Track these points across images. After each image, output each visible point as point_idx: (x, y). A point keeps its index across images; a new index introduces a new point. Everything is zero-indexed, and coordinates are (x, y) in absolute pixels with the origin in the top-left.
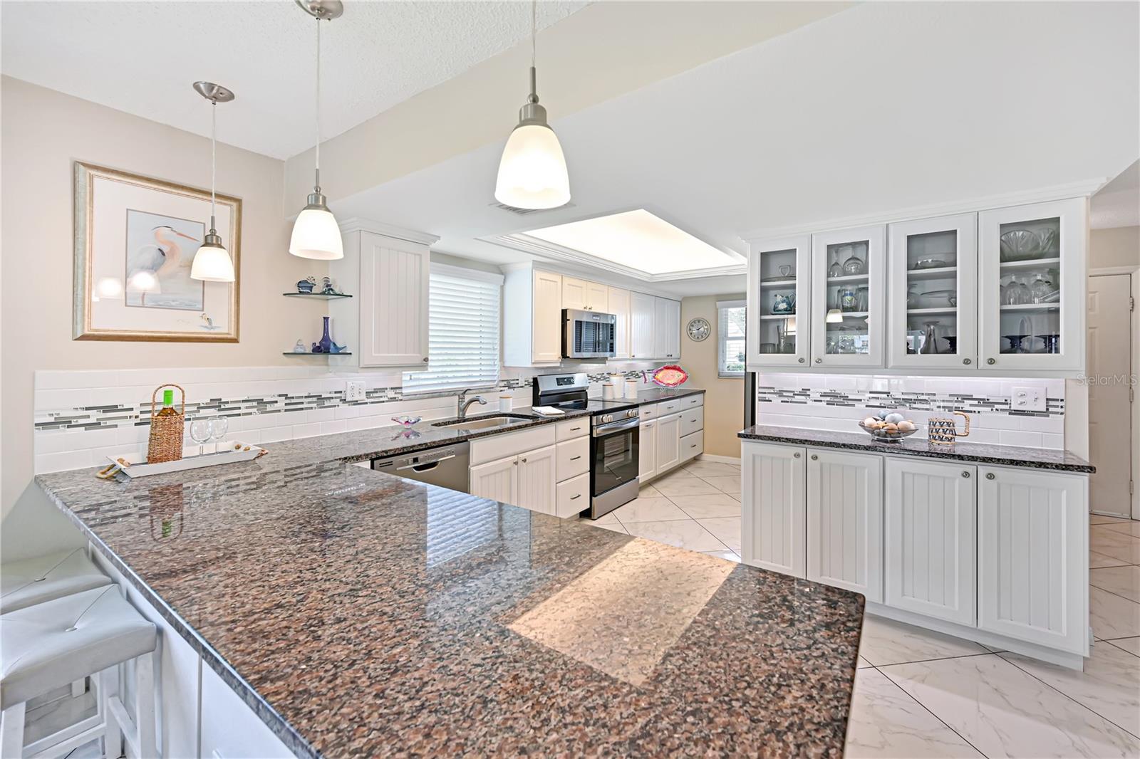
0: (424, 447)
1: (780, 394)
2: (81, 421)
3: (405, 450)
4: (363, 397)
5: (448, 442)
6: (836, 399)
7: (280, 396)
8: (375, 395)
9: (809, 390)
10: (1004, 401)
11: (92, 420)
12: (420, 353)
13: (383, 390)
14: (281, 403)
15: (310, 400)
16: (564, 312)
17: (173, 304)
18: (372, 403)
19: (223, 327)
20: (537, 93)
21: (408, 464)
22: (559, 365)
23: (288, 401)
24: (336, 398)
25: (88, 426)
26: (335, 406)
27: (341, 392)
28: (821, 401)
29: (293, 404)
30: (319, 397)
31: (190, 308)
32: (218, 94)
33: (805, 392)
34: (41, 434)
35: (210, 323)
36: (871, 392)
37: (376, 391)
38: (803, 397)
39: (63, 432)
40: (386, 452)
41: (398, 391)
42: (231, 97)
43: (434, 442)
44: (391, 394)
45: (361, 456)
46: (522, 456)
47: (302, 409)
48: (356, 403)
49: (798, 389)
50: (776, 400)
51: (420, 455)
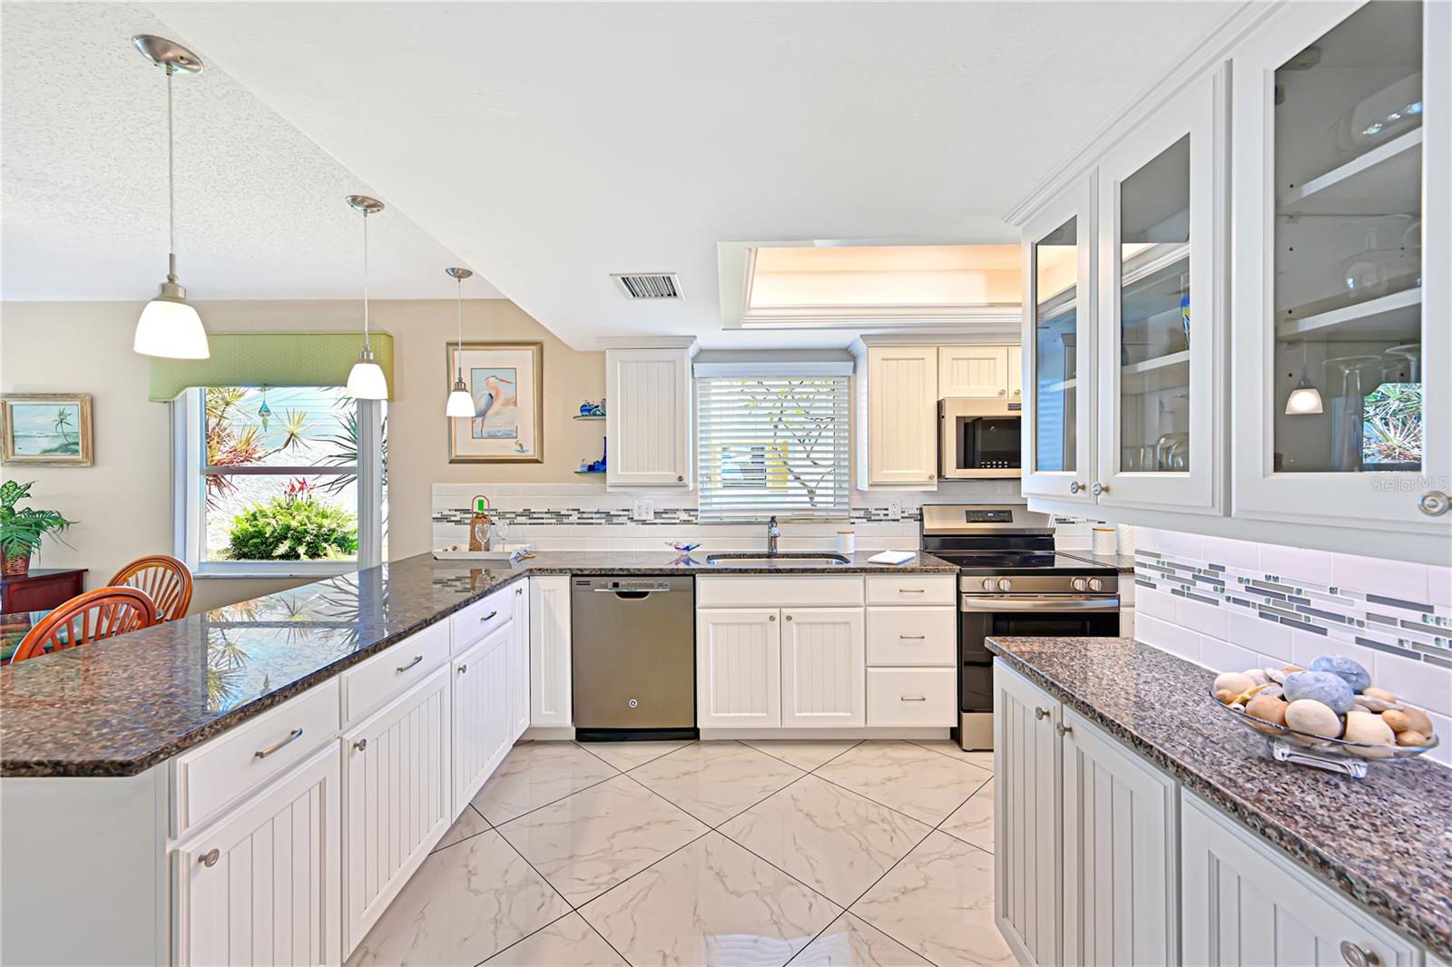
0: (625, 573)
1: (1169, 570)
2: (453, 519)
4: (651, 517)
5: (657, 572)
7: (574, 510)
8: (664, 516)
9: (1223, 569)
11: (457, 518)
12: (675, 471)
13: (675, 511)
14: (574, 518)
15: (599, 516)
16: (940, 405)
17: (499, 434)
18: (662, 524)
19: (531, 452)
21: (607, 588)
22: (935, 489)
23: (579, 515)
24: (624, 515)
25: (457, 522)
26: (623, 524)
27: (628, 510)
28: (1246, 603)
29: (584, 519)
30: (608, 514)
31: (508, 436)
32: (461, 274)
33: (1213, 574)
34: (437, 525)
35: (522, 448)
37: (666, 512)
38: (1210, 587)
39: (445, 525)
41: (692, 513)
42: (469, 273)
43: (639, 570)
44: (684, 516)
46: (786, 611)
47: (592, 524)
48: (644, 522)
49: (1202, 565)
50: (1165, 587)
51: (622, 581)
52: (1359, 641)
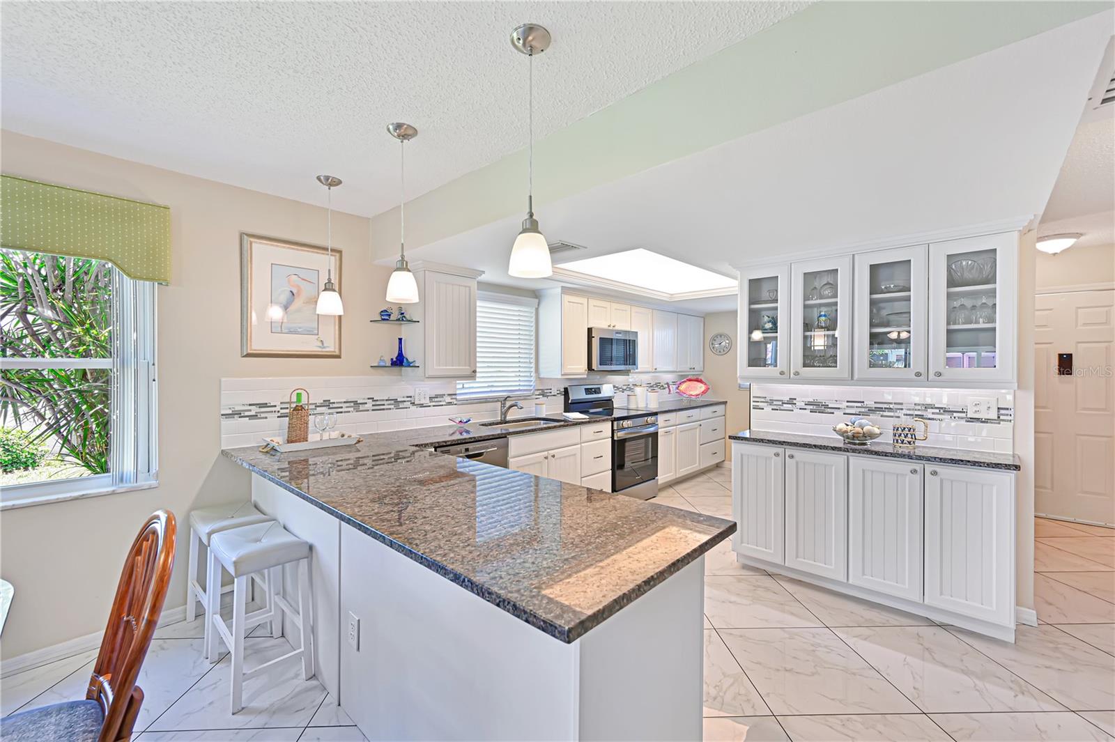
0: (473, 440)
1: (771, 402)
2: (247, 414)
3: (459, 442)
4: (427, 401)
5: (491, 437)
6: (819, 407)
7: (369, 399)
8: (436, 400)
9: (795, 399)
10: (961, 410)
11: (253, 413)
12: (470, 366)
13: (442, 396)
14: (369, 405)
15: (389, 402)
16: (590, 331)
17: (299, 330)
18: (434, 406)
19: (331, 347)
20: (533, 211)
21: (461, 453)
22: (585, 376)
23: (374, 403)
24: (408, 401)
25: (251, 417)
26: (407, 408)
27: (411, 397)
28: (805, 409)
29: (378, 406)
30: (395, 400)
31: (309, 332)
32: (333, 182)
33: (792, 401)
34: (225, 423)
35: (323, 344)
36: (848, 402)
37: (436, 397)
38: (790, 406)
39: (237, 421)
40: (445, 442)
41: (453, 397)
43: (481, 437)
44: (448, 399)
45: (427, 444)
46: (552, 452)
47: (383, 409)
48: (422, 406)
49: (786, 399)
50: (768, 409)
51: (470, 446)
52: (844, 414)
